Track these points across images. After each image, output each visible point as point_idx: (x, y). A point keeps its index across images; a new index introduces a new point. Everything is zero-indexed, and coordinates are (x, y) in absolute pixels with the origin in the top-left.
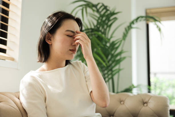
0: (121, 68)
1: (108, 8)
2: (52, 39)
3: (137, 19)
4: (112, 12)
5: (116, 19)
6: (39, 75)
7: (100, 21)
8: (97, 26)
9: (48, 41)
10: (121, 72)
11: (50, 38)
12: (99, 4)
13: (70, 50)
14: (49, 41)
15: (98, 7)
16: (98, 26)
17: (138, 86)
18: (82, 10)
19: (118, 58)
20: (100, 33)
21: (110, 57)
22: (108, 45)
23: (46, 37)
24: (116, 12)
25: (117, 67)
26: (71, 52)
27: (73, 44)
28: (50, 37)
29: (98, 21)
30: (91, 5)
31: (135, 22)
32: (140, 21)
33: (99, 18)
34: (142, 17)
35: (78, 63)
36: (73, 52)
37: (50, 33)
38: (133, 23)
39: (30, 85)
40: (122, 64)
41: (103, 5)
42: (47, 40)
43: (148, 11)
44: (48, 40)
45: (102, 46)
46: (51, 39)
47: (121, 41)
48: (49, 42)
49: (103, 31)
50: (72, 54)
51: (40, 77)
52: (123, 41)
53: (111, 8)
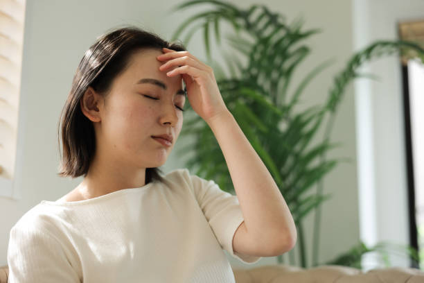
0: (325, 192)
1: (280, 21)
2: (101, 107)
3: (369, 51)
4: (293, 30)
5: (304, 51)
6: (65, 211)
7: (257, 56)
8: (249, 70)
9: (89, 113)
10: (325, 206)
11: (96, 103)
12: (253, 8)
13: (153, 137)
14: (93, 112)
15: (253, 18)
16: (254, 71)
17: (379, 247)
18: (206, 27)
19: (315, 163)
20: (258, 94)
21: (290, 161)
22: (283, 126)
23: (84, 103)
24: (304, 30)
25: (312, 191)
26: (156, 143)
27: (163, 121)
28: (94, 103)
29: (251, 57)
30: (230, 12)
31: (363, 59)
32: (380, 54)
33: (255, 49)
34: (384, 44)
35: (181, 175)
36: (163, 143)
37: (95, 90)
38: (356, 60)
39: (37, 242)
40: (329, 182)
41: (266, 12)
42: (87, 110)
43: (404, 28)
44: (90, 109)
45: (264, 129)
46: (98, 106)
47: (321, 114)
48: (92, 116)
49: (267, 86)
50: (160, 148)
51: (69, 217)
52: (328, 115)
53: (289, 20)
